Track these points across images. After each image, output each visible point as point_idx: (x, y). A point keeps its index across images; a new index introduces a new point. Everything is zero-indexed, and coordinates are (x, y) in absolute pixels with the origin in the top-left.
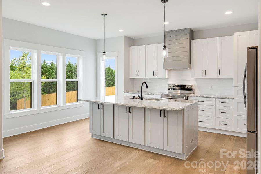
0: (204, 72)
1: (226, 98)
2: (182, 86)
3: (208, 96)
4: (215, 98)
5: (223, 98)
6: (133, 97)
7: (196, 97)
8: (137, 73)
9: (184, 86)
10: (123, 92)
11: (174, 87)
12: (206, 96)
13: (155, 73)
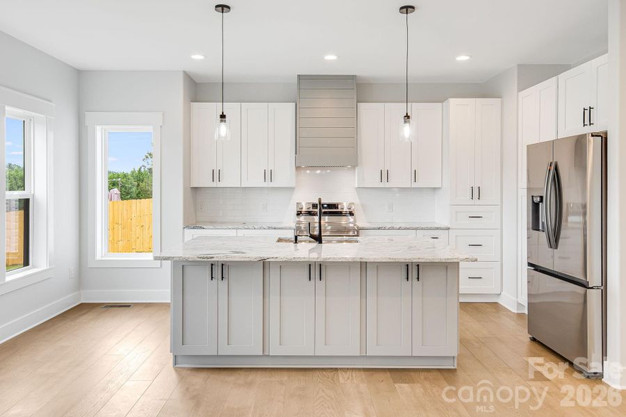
0: (385, 175)
1: (437, 229)
2: (330, 206)
3: (403, 226)
4: (416, 229)
5: (431, 229)
6: (293, 239)
7: (379, 229)
8: (216, 175)
9: (334, 206)
10: (182, 226)
11: (311, 210)
12: (398, 227)
13: (269, 175)
